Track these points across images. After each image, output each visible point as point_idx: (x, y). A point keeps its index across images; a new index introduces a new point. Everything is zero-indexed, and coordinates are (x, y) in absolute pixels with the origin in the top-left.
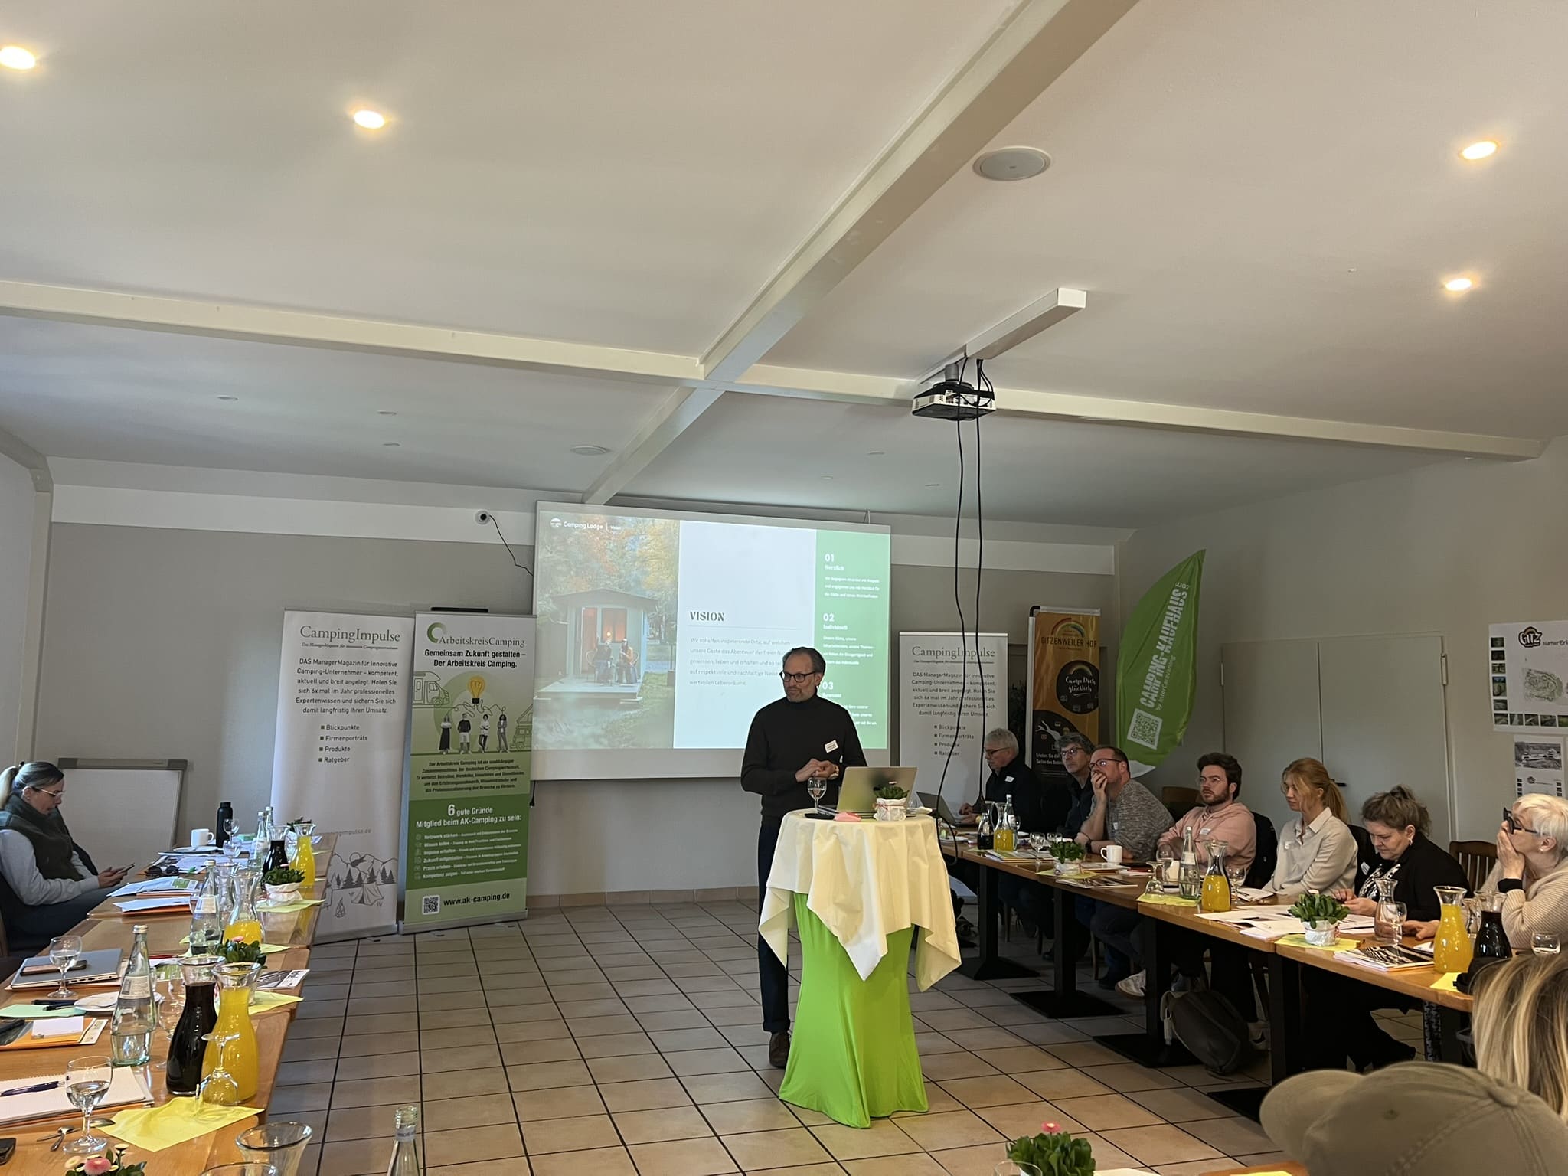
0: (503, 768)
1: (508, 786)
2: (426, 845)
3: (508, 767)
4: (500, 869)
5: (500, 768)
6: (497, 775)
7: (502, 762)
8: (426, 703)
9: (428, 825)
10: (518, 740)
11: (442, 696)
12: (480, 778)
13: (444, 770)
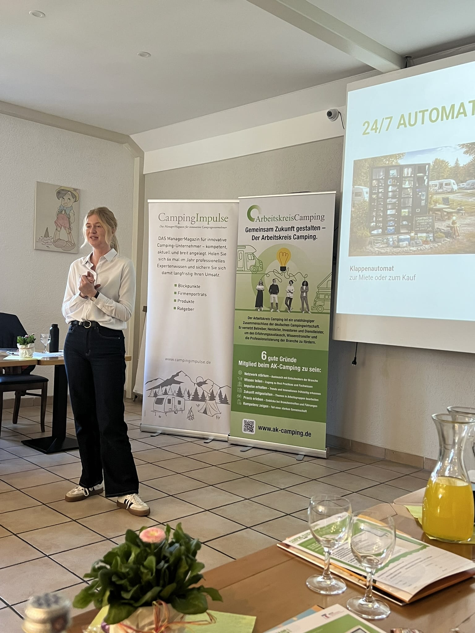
0: (305, 326)
1: (310, 342)
2: (246, 380)
3: (310, 326)
4: (303, 411)
5: (303, 326)
6: (300, 331)
7: (304, 321)
8: (246, 270)
9: (247, 364)
10: (318, 303)
11: (258, 265)
12: (286, 333)
13: (259, 324)
